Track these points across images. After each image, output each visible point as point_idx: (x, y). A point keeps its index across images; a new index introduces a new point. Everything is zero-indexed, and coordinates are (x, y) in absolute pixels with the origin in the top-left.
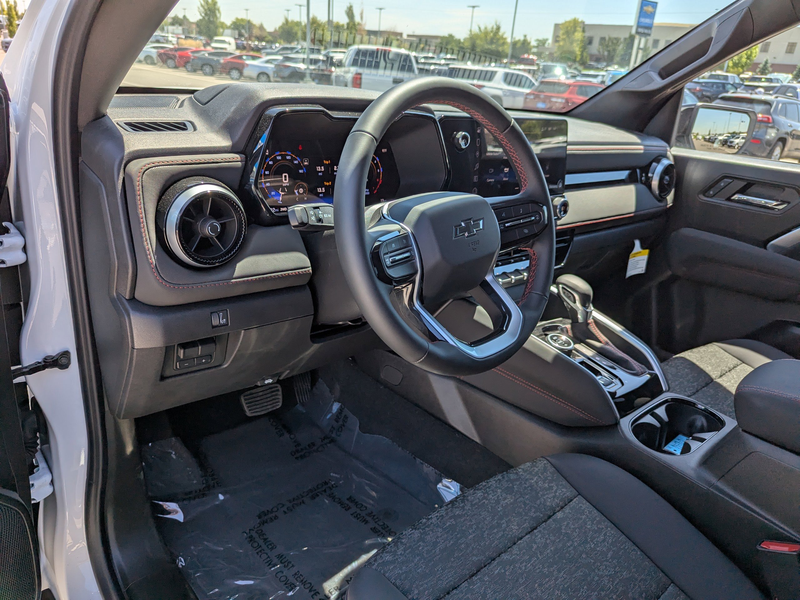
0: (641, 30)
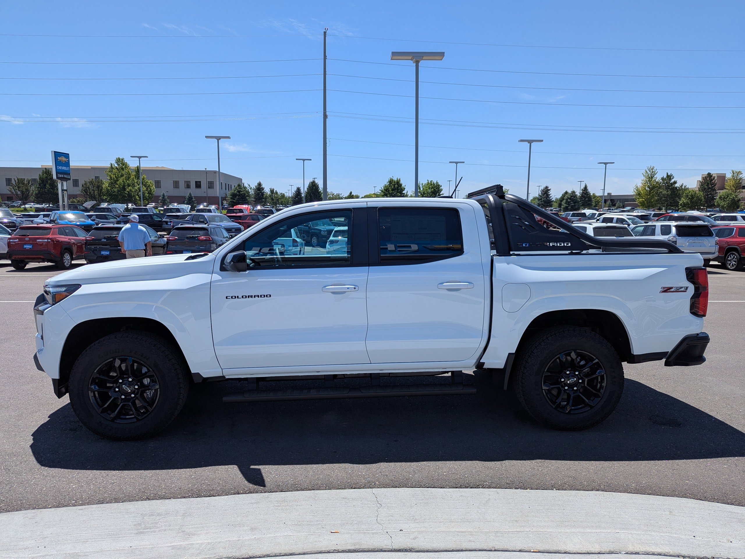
0: (60, 176)
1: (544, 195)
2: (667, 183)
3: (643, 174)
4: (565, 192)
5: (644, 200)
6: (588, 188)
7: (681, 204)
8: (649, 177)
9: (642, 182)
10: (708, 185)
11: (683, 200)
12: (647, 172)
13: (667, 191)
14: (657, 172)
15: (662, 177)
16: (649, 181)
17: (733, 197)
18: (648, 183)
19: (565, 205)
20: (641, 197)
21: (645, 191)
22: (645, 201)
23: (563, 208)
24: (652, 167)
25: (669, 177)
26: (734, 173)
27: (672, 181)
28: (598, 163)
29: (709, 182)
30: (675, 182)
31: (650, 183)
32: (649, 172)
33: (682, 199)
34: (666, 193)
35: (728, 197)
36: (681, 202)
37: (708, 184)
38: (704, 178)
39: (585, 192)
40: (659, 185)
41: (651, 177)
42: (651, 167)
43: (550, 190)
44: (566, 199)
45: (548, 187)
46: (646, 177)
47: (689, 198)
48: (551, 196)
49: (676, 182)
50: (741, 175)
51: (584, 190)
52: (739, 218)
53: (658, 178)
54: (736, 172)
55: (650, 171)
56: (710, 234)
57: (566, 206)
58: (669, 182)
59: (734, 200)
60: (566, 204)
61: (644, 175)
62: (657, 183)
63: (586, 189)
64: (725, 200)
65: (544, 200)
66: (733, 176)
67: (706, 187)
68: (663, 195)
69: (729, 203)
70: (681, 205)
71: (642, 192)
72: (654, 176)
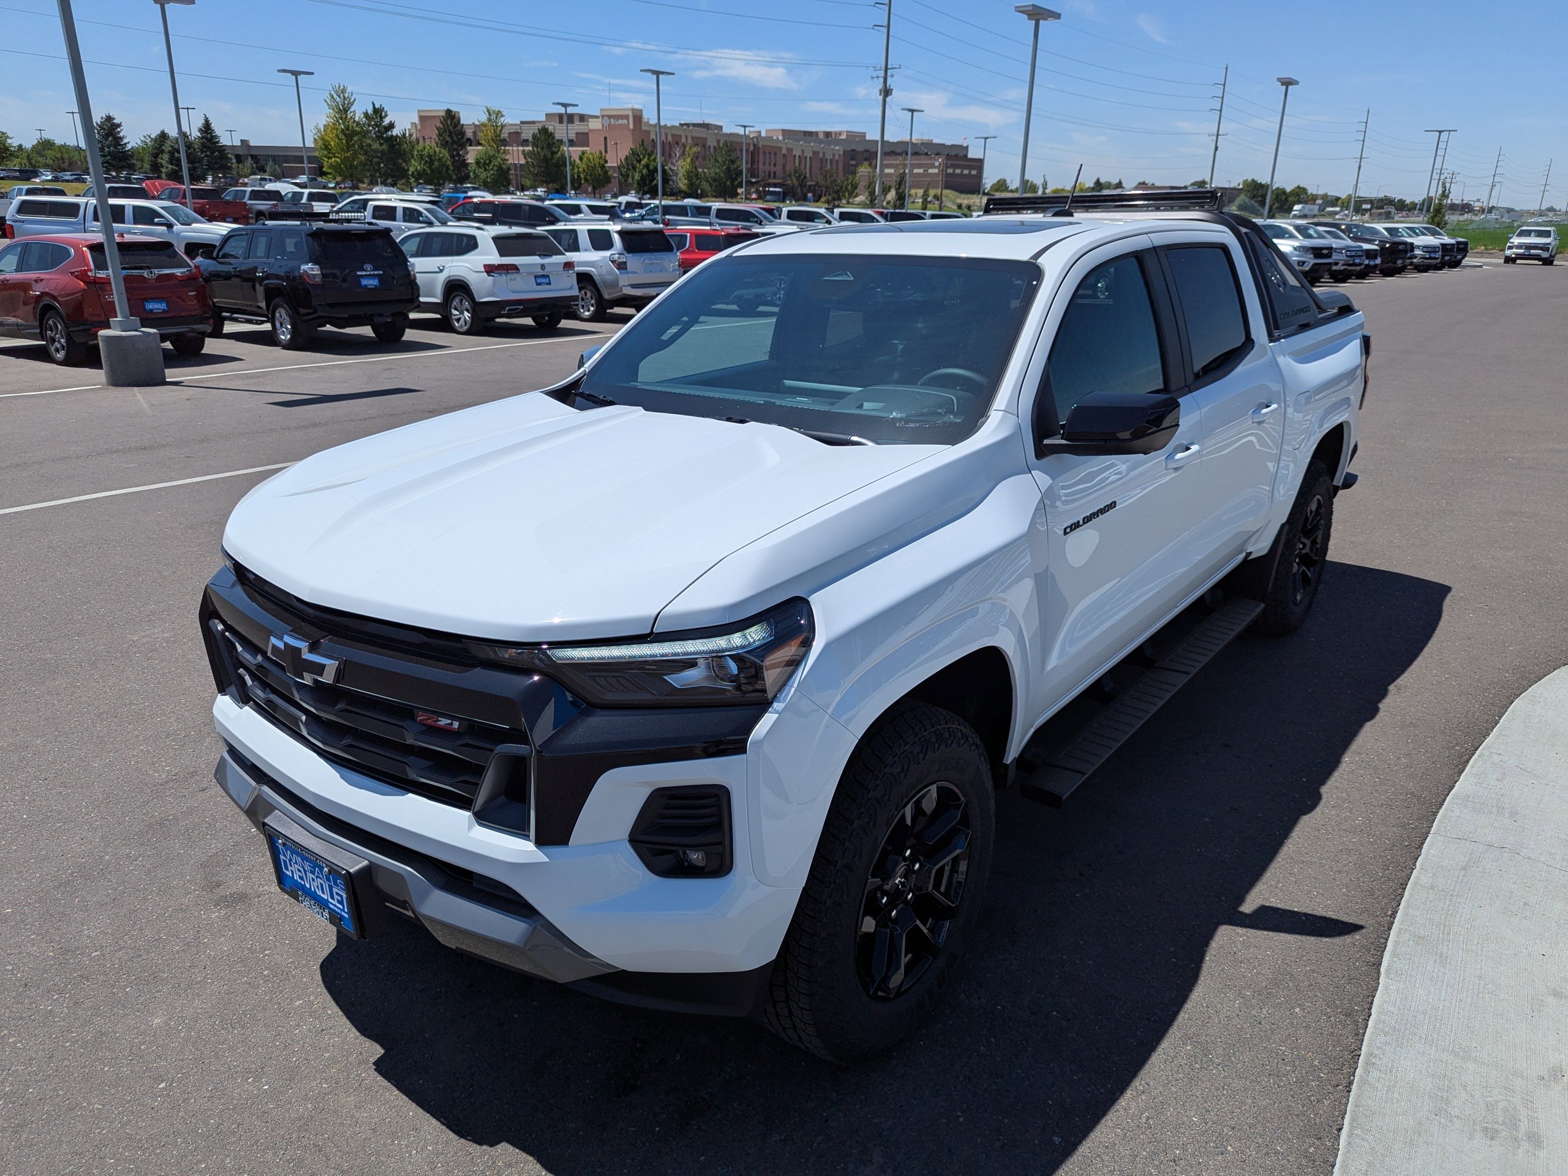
1: (106, 139)
2: (376, 125)
3: (326, 101)
4: (159, 133)
5: (338, 160)
6: (212, 125)
7: (413, 173)
8: (341, 110)
9: (328, 120)
10: (450, 135)
11: (414, 166)
12: (332, 97)
13: (381, 144)
14: (355, 99)
15: (365, 111)
16: (341, 118)
17: (499, 163)
18: (340, 123)
19: (170, 166)
20: (333, 153)
21: (337, 140)
22: (342, 164)
23: (166, 175)
24: (342, 87)
25: (378, 112)
26: (490, 114)
27: (386, 121)
28: (279, 71)
29: (451, 128)
30: (391, 126)
31: (344, 123)
32: (338, 99)
33: (413, 161)
34: (381, 149)
35: (490, 162)
36: (412, 169)
37: (450, 132)
38: (442, 120)
39: (209, 136)
40: (362, 128)
41: (344, 109)
42: (339, 87)
43: (119, 125)
44: (169, 152)
45: (114, 119)
46: (333, 109)
47: (426, 162)
48: (125, 141)
49: (394, 124)
50: (502, 119)
51: (206, 132)
52: (585, 209)
53: (359, 111)
54: (494, 112)
55: (339, 97)
56: (669, 249)
57: (172, 169)
58: (381, 124)
59: (502, 168)
60: (172, 164)
61: (328, 104)
62: (358, 124)
63: (210, 129)
64: (487, 168)
65: (108, 152)
66: (489, 120)
67: (448, 139)
68: (374, 152)
69: (493, 174)
70: (412, 175)
71: (332, 143)
72: (349, 108)
